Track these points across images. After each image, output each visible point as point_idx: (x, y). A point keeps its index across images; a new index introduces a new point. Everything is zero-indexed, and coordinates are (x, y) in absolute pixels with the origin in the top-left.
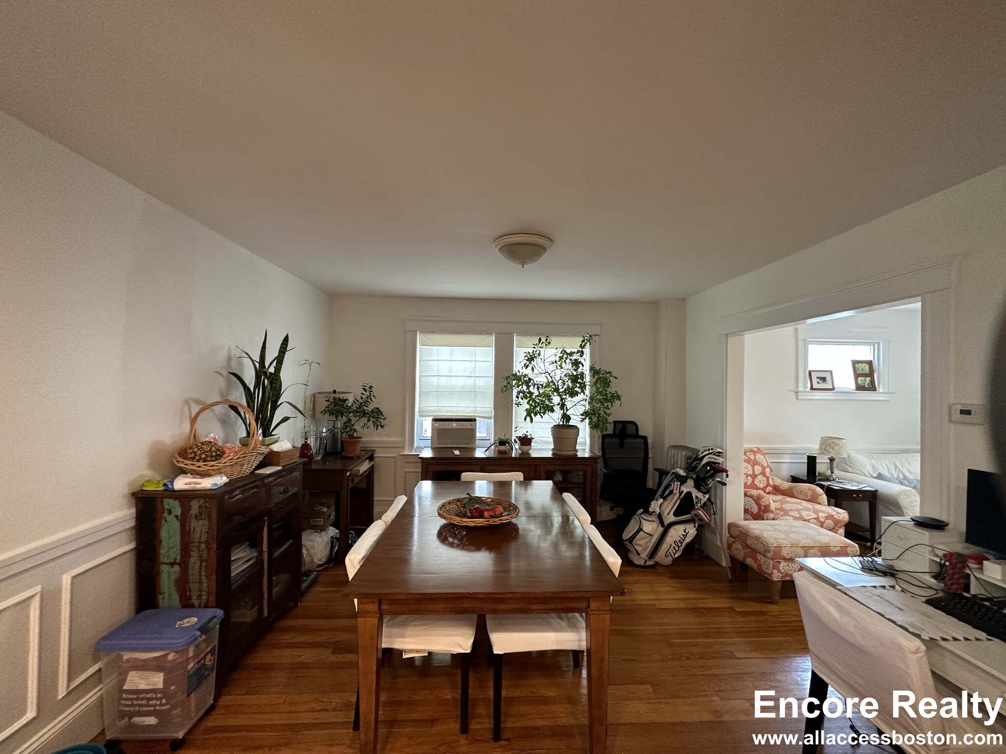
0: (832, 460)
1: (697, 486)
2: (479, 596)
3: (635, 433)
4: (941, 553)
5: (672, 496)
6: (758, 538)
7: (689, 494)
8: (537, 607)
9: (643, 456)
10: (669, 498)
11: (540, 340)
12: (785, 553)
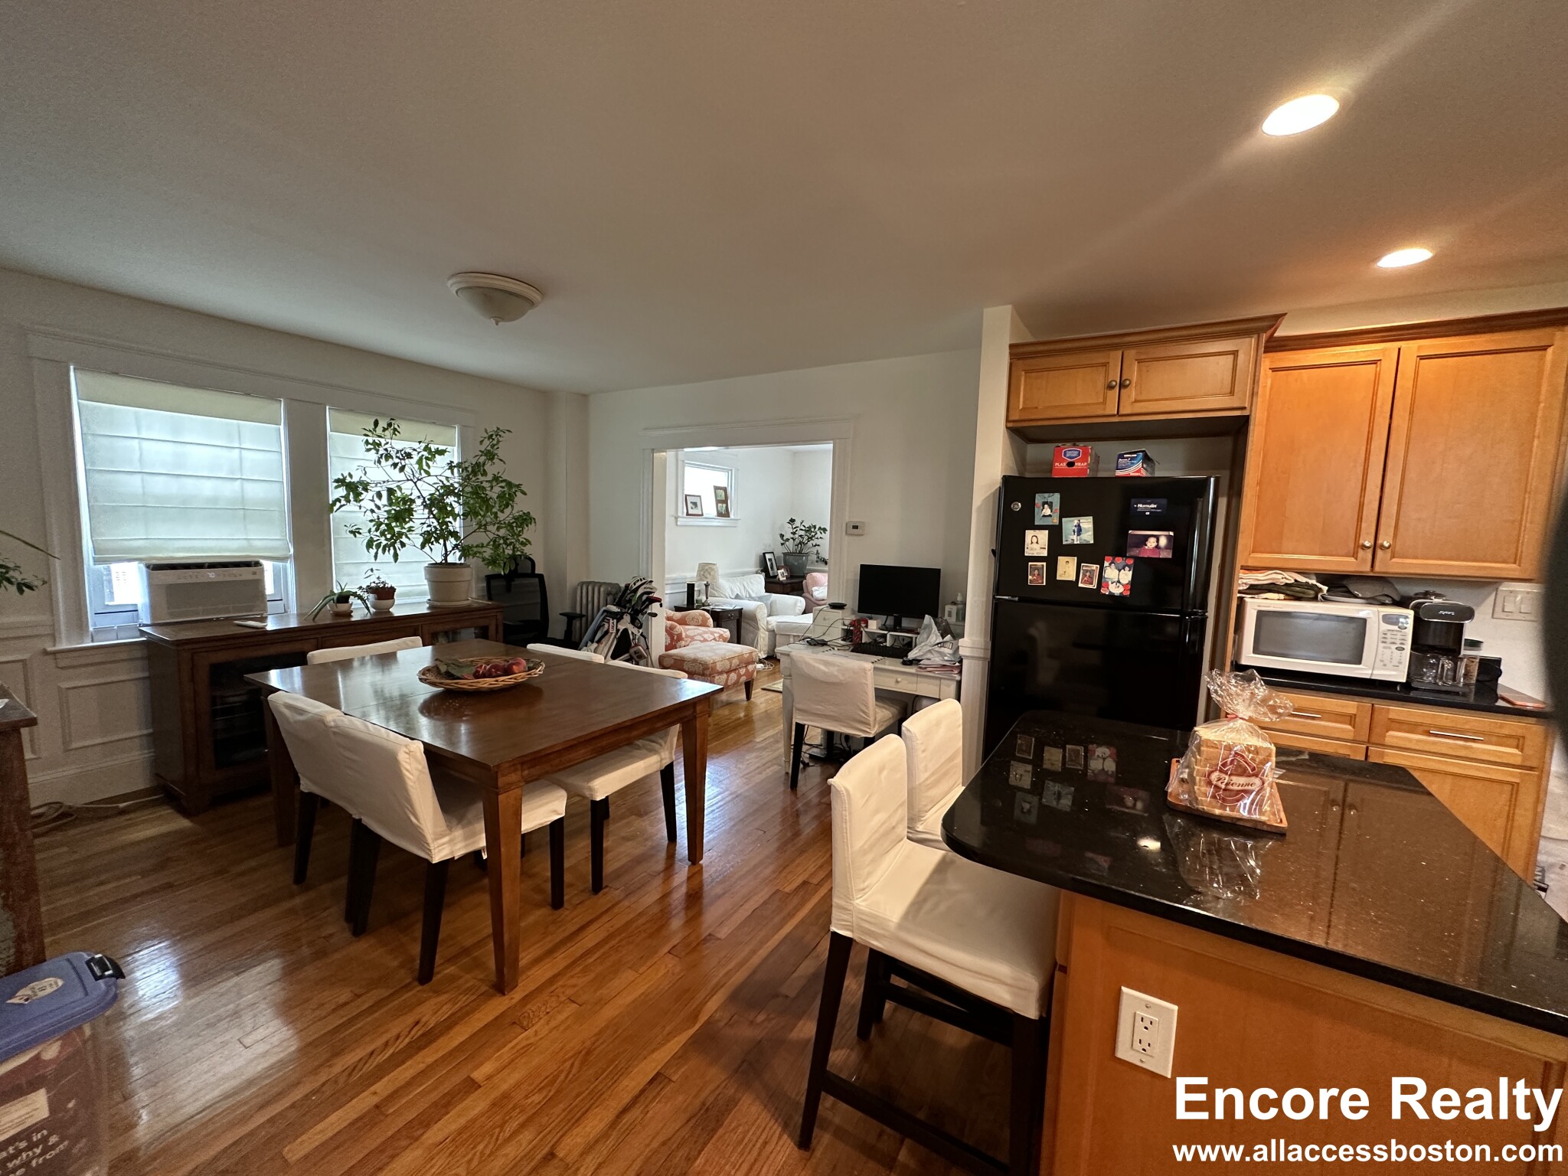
0: (707, 586)
1: (633, 622)
2: (626, 724)
3: (530, 572)
4: (847, 622)
5: (607, 637)
6: (695, 661)
7: (626, 630)
8: (659, 724)
9: (539, 600)
10: (604, 641)
11: (376, 424)
12: (719, 668)
